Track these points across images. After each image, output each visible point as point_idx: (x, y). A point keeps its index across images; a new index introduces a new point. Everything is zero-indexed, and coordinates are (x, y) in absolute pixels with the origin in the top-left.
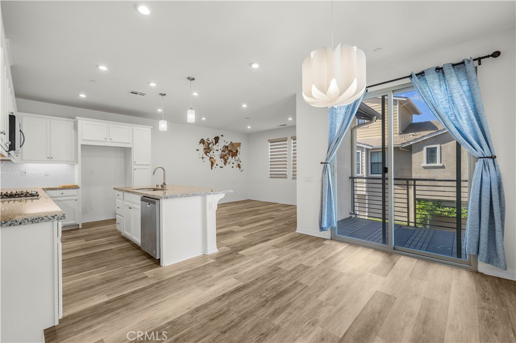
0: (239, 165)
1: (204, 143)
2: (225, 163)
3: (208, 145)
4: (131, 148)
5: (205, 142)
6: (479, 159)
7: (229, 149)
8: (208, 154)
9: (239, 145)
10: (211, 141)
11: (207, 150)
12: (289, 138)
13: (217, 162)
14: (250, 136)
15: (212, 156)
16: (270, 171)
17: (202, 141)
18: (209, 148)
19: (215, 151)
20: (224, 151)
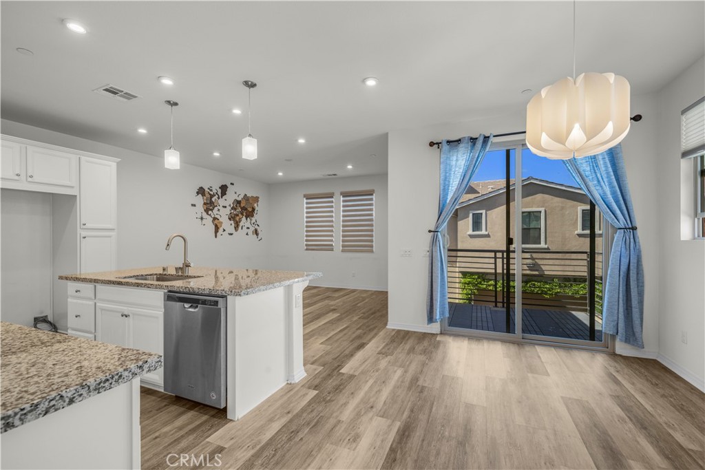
0: (256, 230)
1: (203, 194)
2: (236, 228)
3: (211, 198)
4: (76, 196)
5: (206, 193)
6: (619, 231)
7: (242, 205)
8: (210, 212)
9: (256, 199)
10: (215, 191)
11: (209, 206)
12: (337, 194)
13: (224, 226)
14: (274, 187)
15: (216, 216)
16: (307, 241)
17: (201, 191)
18: (212, 203)
19: (221, 208)
20: (235, 209)
